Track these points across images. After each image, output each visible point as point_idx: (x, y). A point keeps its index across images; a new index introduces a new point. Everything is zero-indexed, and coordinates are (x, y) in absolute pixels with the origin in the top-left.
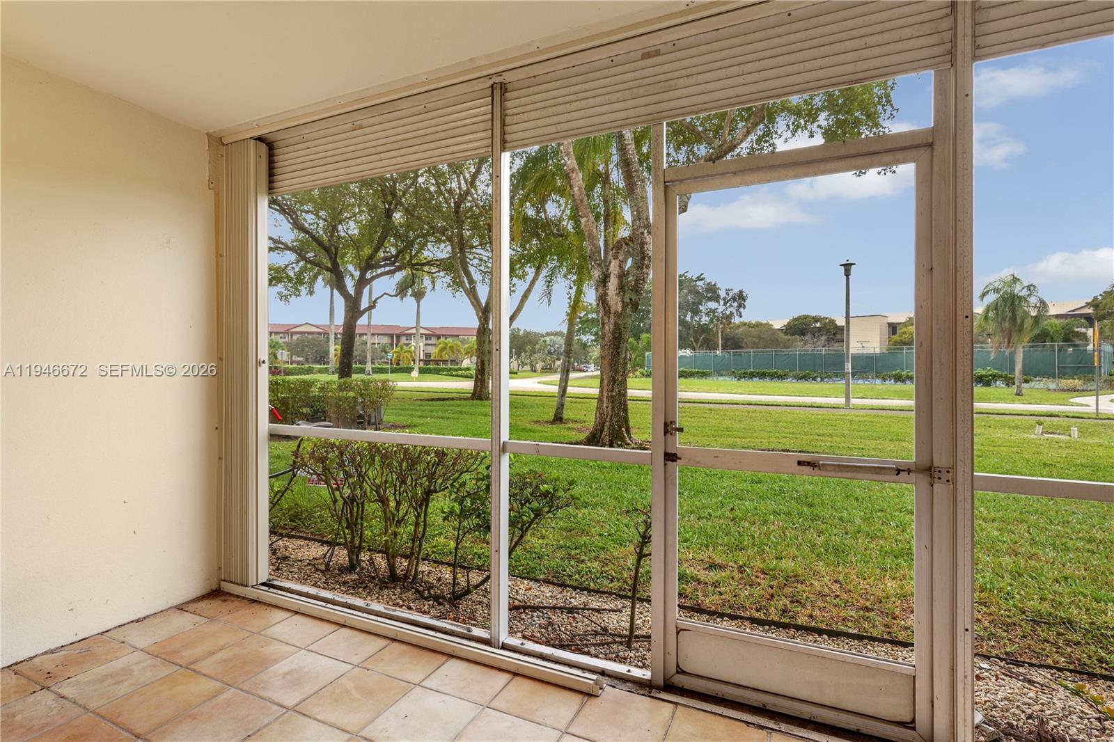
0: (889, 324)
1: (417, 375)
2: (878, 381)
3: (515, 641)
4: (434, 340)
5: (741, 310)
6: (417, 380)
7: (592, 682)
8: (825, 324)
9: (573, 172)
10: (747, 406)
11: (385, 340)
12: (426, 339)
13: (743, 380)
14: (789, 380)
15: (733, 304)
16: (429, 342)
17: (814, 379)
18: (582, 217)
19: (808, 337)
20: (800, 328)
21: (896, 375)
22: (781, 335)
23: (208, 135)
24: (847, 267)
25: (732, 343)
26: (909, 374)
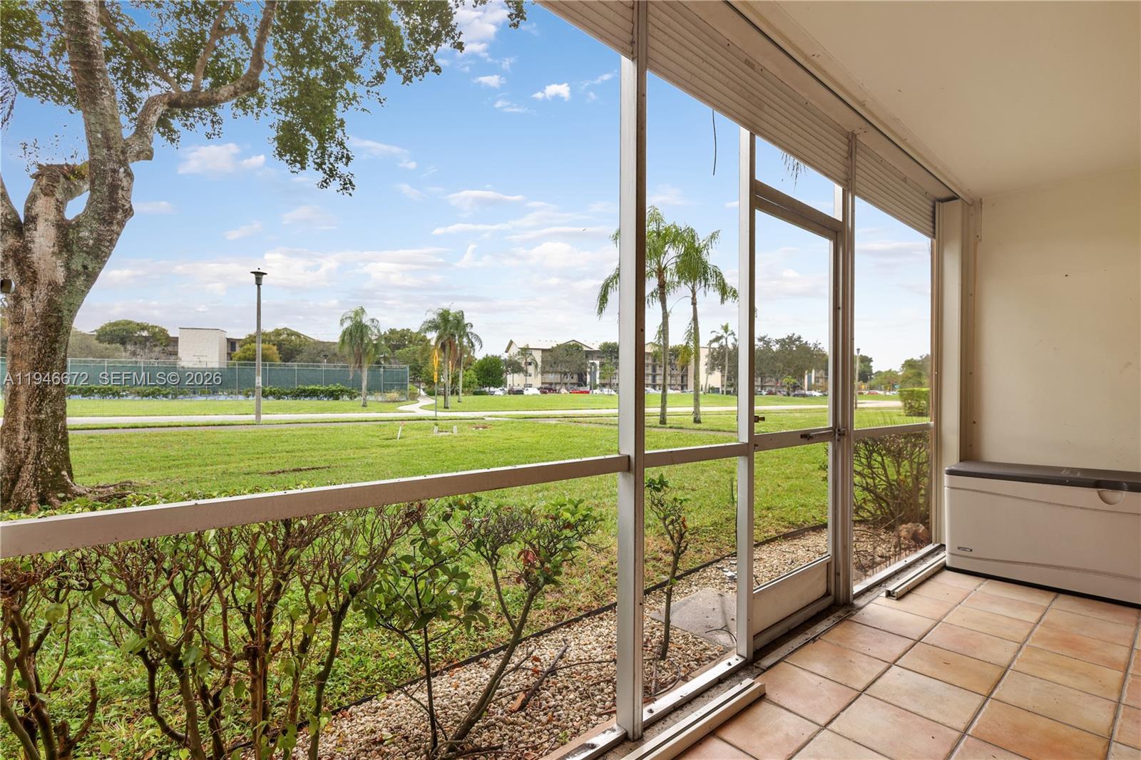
0: (228, 340)
8: (154, 334)
17: (166, 396)
19: (135, 347)
20: (120, 335)
22: (95, 342)
24: (259, 275)
26: (273, 390)
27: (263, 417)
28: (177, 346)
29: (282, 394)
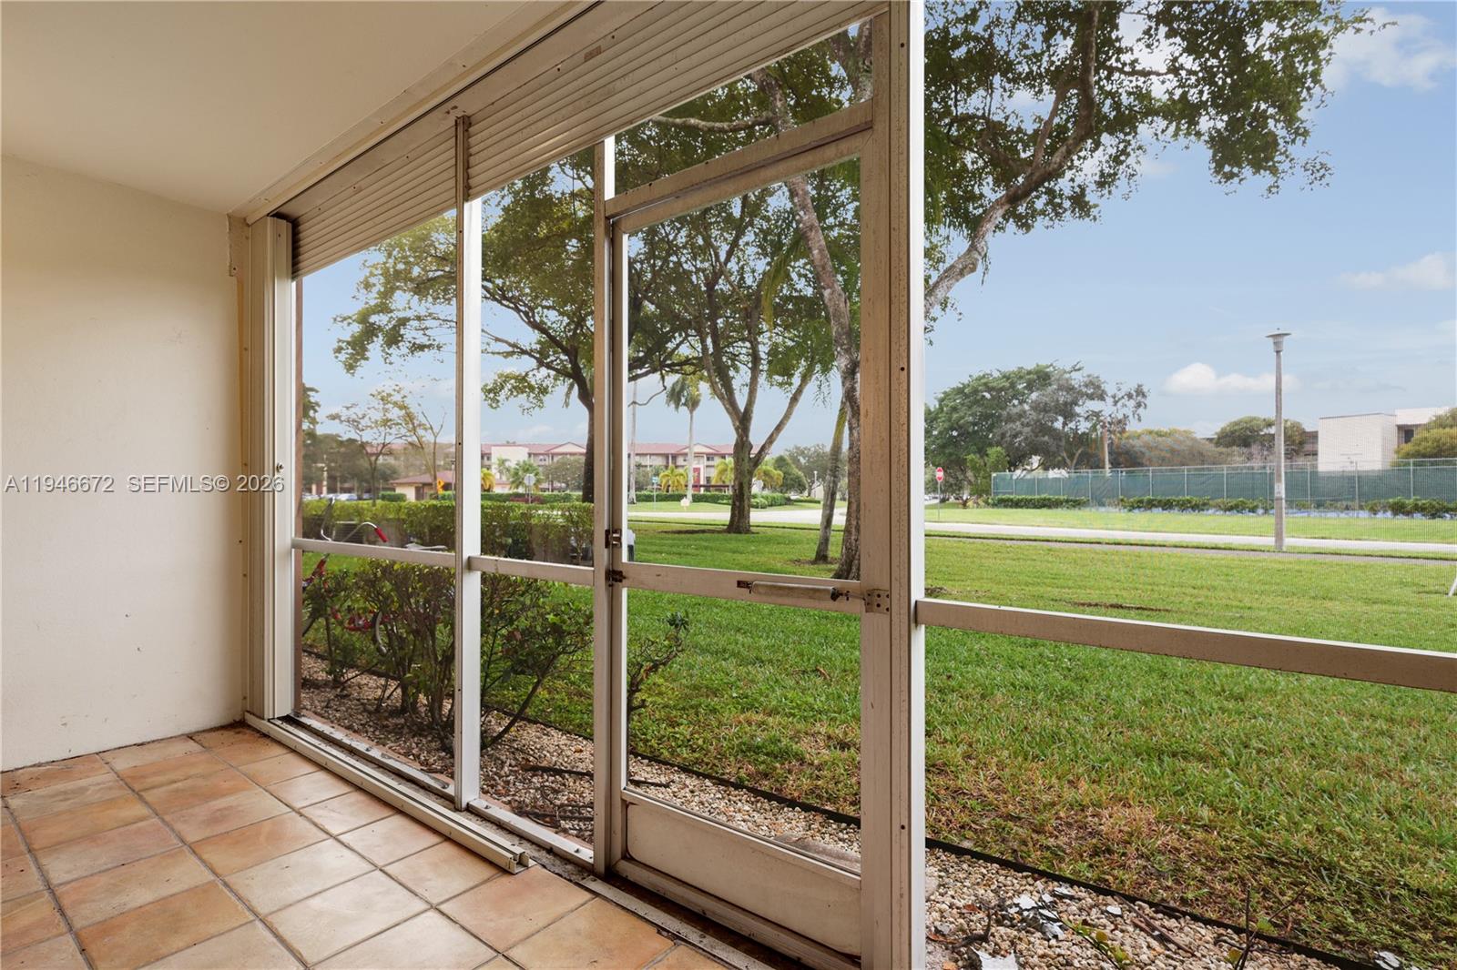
0: (1400, 428)
1: (688, 504)
2: (1364, 514)
3: (480, 803)
4: (717, 461)
5: (1141, 411)
6: (689, 510)
7: (510, 856)
8: (1285, 429)
9: (811, 230)
10: (1113, 546)
11: (659, 462)
12: (708, 459)
13: (1136, 511)
14: (1210, 511)
15: (1127, 403)
16: (711, 463)
17: (1253, 510)
18: (824, 288)
19: (1255, 449)
20: (1243, 437)
21: (1395, 504)
22: (1211, 447)
23: (229, 216)
24: (1278, 338)
25: (1127, 458)
26: (1420, 503)
27: (1289, 541)
28: (1317, 443)
29: (1438, 510)
